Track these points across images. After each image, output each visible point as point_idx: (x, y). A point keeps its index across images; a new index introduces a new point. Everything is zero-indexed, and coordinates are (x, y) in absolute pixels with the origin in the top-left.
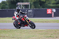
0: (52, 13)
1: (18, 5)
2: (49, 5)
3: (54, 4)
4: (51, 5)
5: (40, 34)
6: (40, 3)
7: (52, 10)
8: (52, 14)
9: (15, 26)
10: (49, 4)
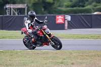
0: (64, 22)
1: (6, 8)
2: (59, 8)
3: (68, 7)
4: (64, 9)
5: (44, 58)
6: (44, 5)
7: (64, 17)
8: (64, 24)
9: (26, 45)
10: (59, 6)
